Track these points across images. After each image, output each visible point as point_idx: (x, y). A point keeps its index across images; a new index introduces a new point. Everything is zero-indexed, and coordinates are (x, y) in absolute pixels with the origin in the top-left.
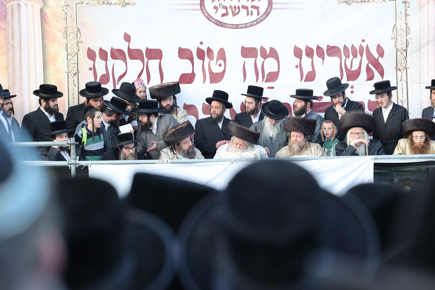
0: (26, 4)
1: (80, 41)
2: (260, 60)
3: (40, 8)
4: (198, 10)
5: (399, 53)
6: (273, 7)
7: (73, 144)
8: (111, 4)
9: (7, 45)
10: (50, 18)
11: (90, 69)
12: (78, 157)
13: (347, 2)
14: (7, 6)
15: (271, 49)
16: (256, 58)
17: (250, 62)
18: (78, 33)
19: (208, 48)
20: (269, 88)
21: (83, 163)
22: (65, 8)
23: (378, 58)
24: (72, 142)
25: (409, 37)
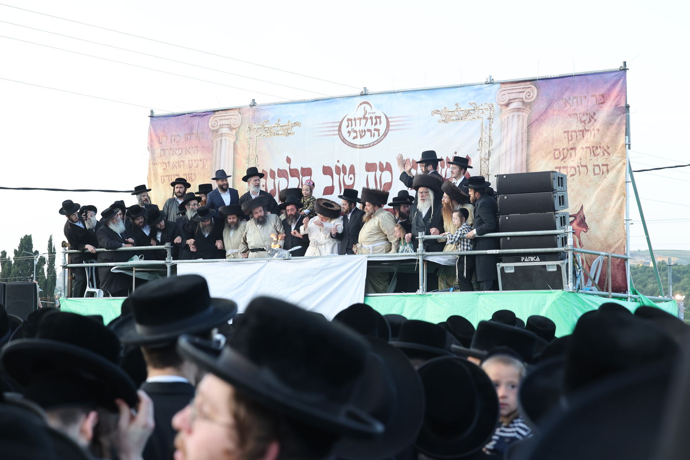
0: (225, 140)
2: (378, 172)
3: (232, 140)
4: (337, 135)
5: (483, 162)
6: (390, 129)
9: (211, 171)
10: (238, 149)
12: (172, 257)
13: (444, 121)
14: (215, 141)
15: (387, 163)
16: (376, 171)
17: (371, 175)
18: (257, 159)
19: (343, 166)
22: (249, 140)
25: (491, 148)
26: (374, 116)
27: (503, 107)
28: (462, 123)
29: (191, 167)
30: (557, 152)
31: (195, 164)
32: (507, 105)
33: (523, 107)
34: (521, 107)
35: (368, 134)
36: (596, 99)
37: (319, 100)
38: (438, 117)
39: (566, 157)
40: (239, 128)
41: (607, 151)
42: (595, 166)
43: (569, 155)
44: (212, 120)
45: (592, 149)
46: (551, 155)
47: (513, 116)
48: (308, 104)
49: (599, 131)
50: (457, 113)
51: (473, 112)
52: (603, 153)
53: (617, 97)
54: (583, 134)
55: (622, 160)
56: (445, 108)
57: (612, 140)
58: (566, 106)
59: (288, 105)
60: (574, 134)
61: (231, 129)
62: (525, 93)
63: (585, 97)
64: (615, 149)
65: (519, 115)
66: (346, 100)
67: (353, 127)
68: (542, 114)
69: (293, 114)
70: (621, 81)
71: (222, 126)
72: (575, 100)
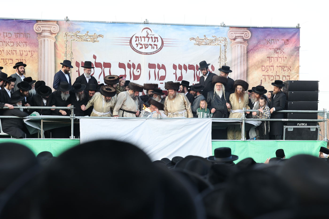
0: (48, 40)
1: (72, 58)
2: (157, 70)
3: (53, 41)
4: (128, 45)
6: (164, 45)
7: (73, 108)
8: (87, 41)
9: (38, 59)
10: (59, 47)
11: (77, 71)
12: (75, 115)
13: (198, 44)
14: (39, 40)
15: (162, 65)
16: (155, 68)
17: (152, 71)
18: (72, 54)
19: (133, 63)
20: (161, 83)
21: (77, 117)
22: (66, 42)
23: (212, 71)
24: (72, 108)
25: (226, 62)
26: (153, 37)
27: (232, 40)
28: (209, 47)
29: (22, 55)
30: (263, 68)
31: (25, 54)
32: (234, 39)
33: (244, 42)
34: (243, 42)
35: (150, 47)
36: (285, 42)
37: (115, 23)
38: (194, 41)
39: (268, 70)
40: (58, 33)
41: (289, 69)
42: (283, 76)
43: (270, 69)
44: (35, 27)
45: (282, 67)
46: (260, 69)
47: (238, 46)
48: (108, 24)
49: (286, 58)
50: (205, 41)
51: (214, 41)
52: (288, 70)
53: (295, 42)
54: (277, 59)
55: (297, 74)
56: (198, 37)
57: (292, 64)
58: (268, 44)
59: (94, 24)
60: (272, 59)
61: (52, 33)
62: (244, 34)
63: (278, 40)
64: (294, 68)
65: (241, 46)
66: (134, 25)
67: (139, 42)
68: (255, 46)
69: (98, 29)
70: (297, 34)
71: (44, 31)
72: (273, 41)
